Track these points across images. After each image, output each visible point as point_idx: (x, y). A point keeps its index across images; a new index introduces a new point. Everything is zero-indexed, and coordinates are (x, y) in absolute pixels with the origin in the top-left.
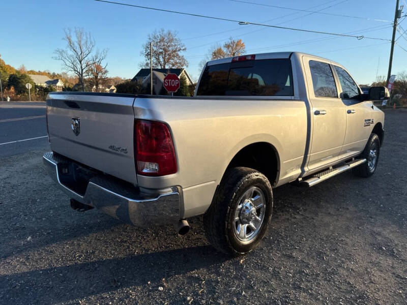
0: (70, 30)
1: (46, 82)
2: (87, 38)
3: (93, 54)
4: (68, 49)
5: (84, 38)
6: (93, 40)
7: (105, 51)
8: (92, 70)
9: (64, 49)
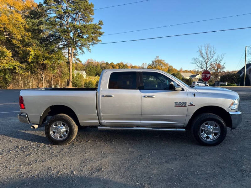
0: (202, 47)
1: (190, 76)
2: (211, 49)
3: (215, 58)
4: (200, 57)
5: (210, 49)
6: (215, 50)
7: (223, 55)
8: (214, 67)
9: (198, 57)
